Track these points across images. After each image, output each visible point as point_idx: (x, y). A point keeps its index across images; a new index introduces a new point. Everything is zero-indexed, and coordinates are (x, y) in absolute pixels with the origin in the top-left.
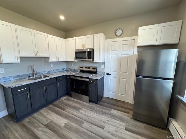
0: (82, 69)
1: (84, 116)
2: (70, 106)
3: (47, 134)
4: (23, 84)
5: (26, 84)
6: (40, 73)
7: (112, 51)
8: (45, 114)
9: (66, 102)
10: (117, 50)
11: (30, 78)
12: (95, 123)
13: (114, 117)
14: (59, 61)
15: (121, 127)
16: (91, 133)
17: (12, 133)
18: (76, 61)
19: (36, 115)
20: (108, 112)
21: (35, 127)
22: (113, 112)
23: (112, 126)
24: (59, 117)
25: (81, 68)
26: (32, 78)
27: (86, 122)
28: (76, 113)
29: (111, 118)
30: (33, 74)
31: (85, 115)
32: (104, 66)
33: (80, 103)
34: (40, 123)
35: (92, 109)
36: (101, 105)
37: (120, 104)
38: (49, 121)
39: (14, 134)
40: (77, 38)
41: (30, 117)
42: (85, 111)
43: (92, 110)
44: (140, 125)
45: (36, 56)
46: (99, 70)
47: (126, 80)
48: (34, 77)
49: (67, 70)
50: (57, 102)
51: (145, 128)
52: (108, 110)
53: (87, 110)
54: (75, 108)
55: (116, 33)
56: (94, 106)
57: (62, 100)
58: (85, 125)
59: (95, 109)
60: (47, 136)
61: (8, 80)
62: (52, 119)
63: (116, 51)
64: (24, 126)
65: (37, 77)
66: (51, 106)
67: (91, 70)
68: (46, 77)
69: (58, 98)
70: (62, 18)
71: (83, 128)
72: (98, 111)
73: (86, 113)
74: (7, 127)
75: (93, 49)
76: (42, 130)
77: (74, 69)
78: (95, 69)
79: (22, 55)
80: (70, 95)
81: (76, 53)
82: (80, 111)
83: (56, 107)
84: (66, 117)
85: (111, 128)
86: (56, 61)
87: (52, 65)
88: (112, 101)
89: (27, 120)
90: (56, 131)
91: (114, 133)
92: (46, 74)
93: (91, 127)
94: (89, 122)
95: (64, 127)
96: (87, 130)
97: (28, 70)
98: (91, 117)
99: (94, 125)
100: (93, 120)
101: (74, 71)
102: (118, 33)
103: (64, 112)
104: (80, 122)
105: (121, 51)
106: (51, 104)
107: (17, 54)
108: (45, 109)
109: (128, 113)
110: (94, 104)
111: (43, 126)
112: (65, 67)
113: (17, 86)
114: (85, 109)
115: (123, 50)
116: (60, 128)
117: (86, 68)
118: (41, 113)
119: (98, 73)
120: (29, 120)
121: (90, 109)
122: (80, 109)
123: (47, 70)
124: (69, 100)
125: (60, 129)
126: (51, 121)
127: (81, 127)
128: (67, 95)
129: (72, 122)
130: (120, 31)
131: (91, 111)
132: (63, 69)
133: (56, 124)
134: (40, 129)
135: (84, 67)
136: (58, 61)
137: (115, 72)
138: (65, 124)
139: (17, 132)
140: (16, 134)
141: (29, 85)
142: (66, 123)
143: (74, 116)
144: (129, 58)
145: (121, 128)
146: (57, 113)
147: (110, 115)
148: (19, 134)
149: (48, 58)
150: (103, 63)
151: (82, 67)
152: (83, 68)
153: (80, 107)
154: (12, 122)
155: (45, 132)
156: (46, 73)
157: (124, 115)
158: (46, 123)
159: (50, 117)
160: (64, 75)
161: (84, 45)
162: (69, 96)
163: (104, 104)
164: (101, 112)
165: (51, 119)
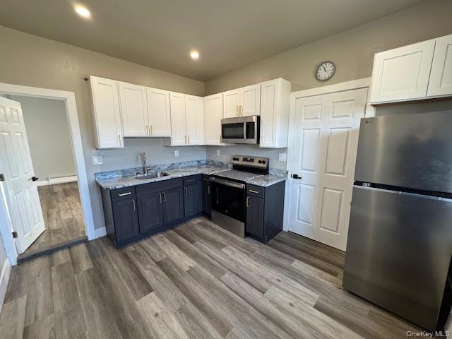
0: (236, 162)
1: (229, 262)
2: (205, 238)
3: (158, 277)
4: (126, 185)
5: (131, 185)
6: (155, 167)
7: (305, 119)
8: (160, 244)
9: (200, 229)
10: (319, 116)
11: (139, 175)
12: (248, 278)
13: (296, 275)
14: (191, 144)
15: (305, 299)
16: (234, 294)
17: (110, 263)
18: (223, 144)
19: (145, 243)
20: (285, 263)
21: (142, 262)
22: (297, 265)
23: (284, 293)
24: (181, 253)
25: (234, 159)
26: (142, 176)
27: (229, 272)
28: (213, 252)
29: (287, 276)
30: (144, 168)
31: (232, 260)
32: (285, 158)
33: (225, 236)
34: (149, 258)
35: (247, 250)
36: (271, 246)
37: (319, 251)
38: (164, 257)
39: (112, 266)
40: (225, 93)
41: (136, 245)
42: (233, 251)
43: (249, 252)
44: (359, 306)
45: (148, 135)
46: (274, 166)
47: (339, 192)
48: (146, 175)
49: (207, 164)
50: (182, 228)
51: (371, 316)
52: (285, 258)
53: (237, 251)
54: (213, 242)
55: (318, 75)
56: (256, 245)
57: (192, 224)
58: (227, 277)
59: (257, 252)
60: (157, 279)
61: (107, 177)
62: (169, 255)
63: (317, 118)
64: (126, 257)
65: (150, 174)
66: (171, 232)
67: (256, 164)
68: (165, 175)
69: (185, 219)
70: (195, 55)
71: (221, 281)
72: (262, 257)
73: (233, 257)
74: (104, 254)
75: (259, 118)
76: (151, 270)
77: (222, 163)
78: (264, 162)
79: (127, 135)
80: (209, 217)
81: (224, 127)
82: (224, 250)
83: (179, 234)
84: (195, 256)
85: (281, 296)
86: (184, 144)
87: (177, 153)
88: (300, 243)
89: (131, 248)
90: (172, 276)
91: (286, 306)
92: (167, 170)
93: (239, 284)
94: (237, 275)
95: (187, 271)
96: (229, 287)
97: (137, 160)
98: (241, 265)
99: (245, 280)
100: (244, 271)
101: (221, 165)
102: (323, 74)
103: (192, 245)
104: (217, 270)
105: (331, 119)
106: (172, 229)
107: (120, 133)
108: (161, 235)
109: (335, 274)
110: (257, 242)
111: (154, 263)
112: (203, 157)
113: (117, 187)
114: (234, 249)
115: (334, 117)
116: (180, 272)
117: (245, 159)
118: (153, 241)
119: (272, 173)
120: (134, 249)
121: (245, 251)
122: (224, 246)
123: (168, 162)
124: (205, 226)
125: (179, 274)
126: (168, 258)
127: (219, 280)
128: (202, 216)
129: (203, 266)
130: (329, 67)
131: (246, 253)
132: (198, 162)
133: (173, 263)
134: (149, 267)
135: (241, 159)
136: (187, 144)
137: (313, 171)
138: (190, 267)
139: (116, 263)
140: (115, 267)
141: (135, 187)
142: (192, 266)
143: (209, 258)
144: (350, 136)
145: (306, 302)
146: (180, 246)
147: (288, 270)
148: (118, 267)
149: (168, 139)
150: (284, 150)
151: (235, 157)
152: (238, 160)
153: (224, 243)
154: (110, 247)
155: (155, 273)
156: (165, 167)
157: (324, 278)
158: (159, 259)
159: (167, 251)
160: (199, 173)
161: (239, 109)
162: (206, 218)
163: (279, 245)
164: (269, 260)
165: (168, 253)
